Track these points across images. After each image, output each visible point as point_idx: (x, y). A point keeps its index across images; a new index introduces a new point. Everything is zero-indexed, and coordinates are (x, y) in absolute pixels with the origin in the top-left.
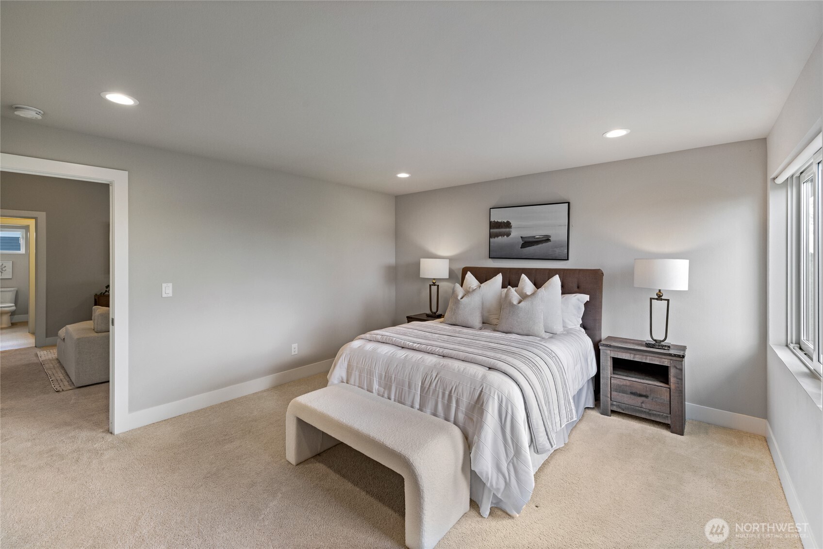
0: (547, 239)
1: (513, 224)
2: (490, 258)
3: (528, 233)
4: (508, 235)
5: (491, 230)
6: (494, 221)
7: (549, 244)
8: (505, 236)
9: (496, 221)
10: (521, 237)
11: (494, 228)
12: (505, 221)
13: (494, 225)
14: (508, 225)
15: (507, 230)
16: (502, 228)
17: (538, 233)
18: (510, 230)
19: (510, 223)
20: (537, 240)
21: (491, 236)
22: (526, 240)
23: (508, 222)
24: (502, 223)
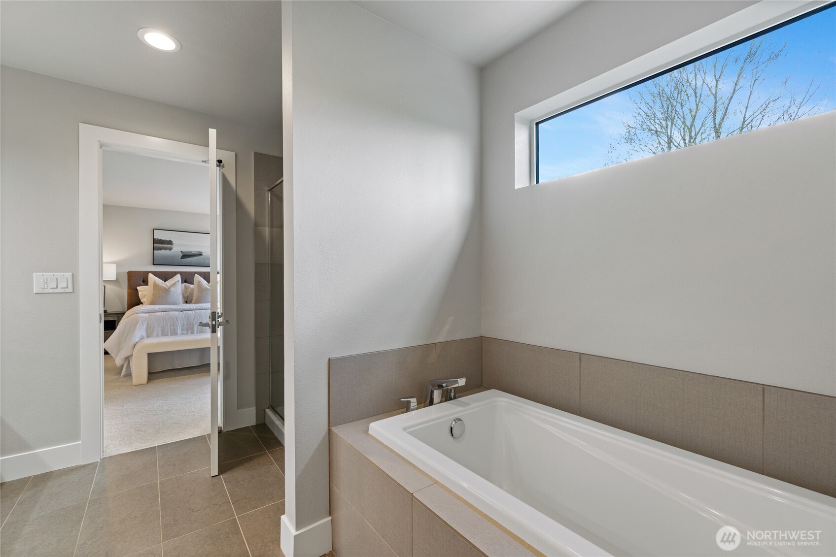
0: (200, 254)
1: (174, 242)
2: (153, 264)
3: (187, 249)
4: (170, 249)
5: (155, 245)
7: (201, 257)
9: (159, 238)
10: (181, 252)
11: (157, 243)
12: (168, 240)
13: (155, 241)
14: (170, 242)
15: (169, 246)
16: (165, 244)
17: (194, 250)
18: (172, 246)
19: (172, 242)
20: (193, 254)
21: (154, 249)
22: (184, 253)
23: (170, 240)
24: (164, 240)
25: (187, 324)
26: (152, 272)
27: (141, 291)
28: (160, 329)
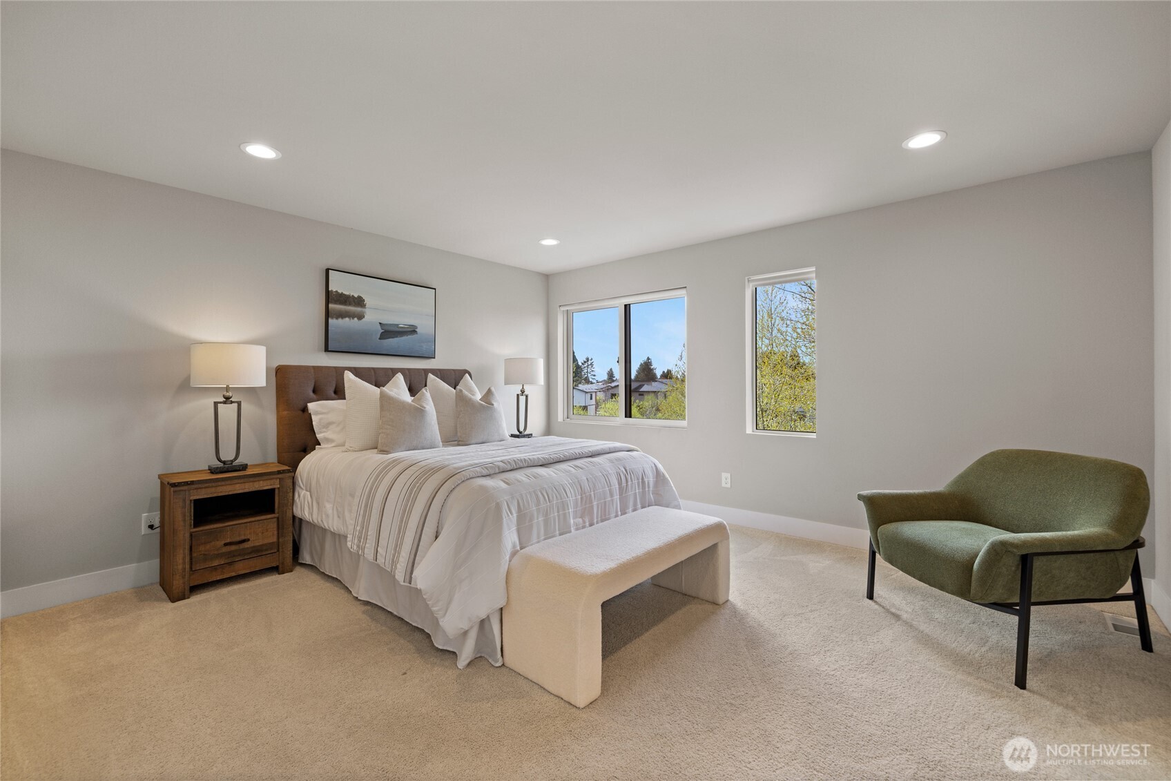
0: (412, 330)
1: (368, 301)
2: (327, 350)
4: (361, 317)
5: (329, 305)
6: (337, 291)
8: (356, 319)
9: (340, 291)
10: (380, 323)
11: (336, 302)
12: (356, 296)
13: (334, 298)
14: (359, 302)
15: (359, 309)
16: (350, 304)
18: (363, 310)
19: (364, 301)
20: (401, 330)
21: (328, 314)
22: (387, 328)
23: (360, 297)
24: (348, 297)
25: (582, 498)
26: (350, 369)
27: (317, 413)
28: (541, 519)
